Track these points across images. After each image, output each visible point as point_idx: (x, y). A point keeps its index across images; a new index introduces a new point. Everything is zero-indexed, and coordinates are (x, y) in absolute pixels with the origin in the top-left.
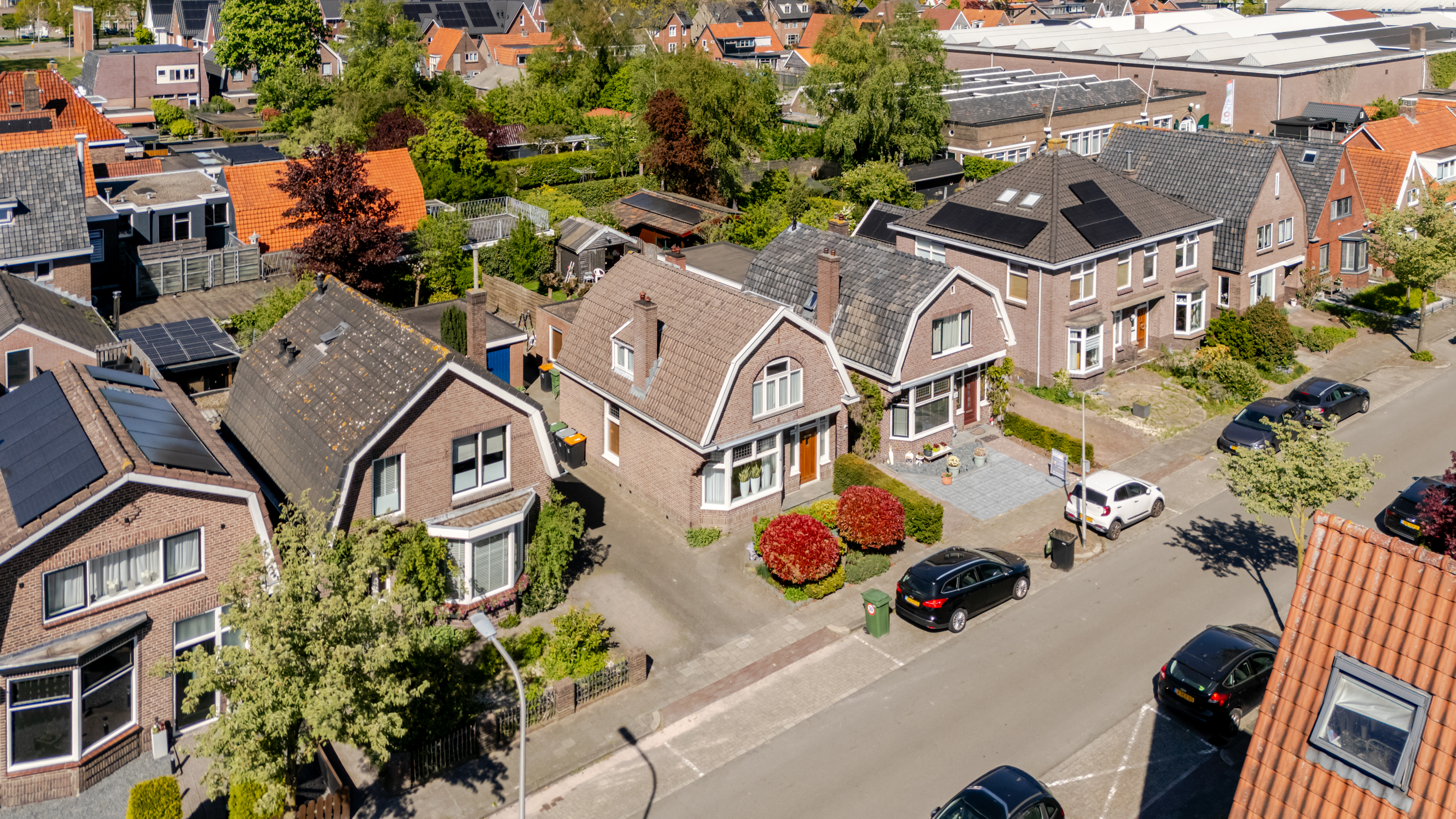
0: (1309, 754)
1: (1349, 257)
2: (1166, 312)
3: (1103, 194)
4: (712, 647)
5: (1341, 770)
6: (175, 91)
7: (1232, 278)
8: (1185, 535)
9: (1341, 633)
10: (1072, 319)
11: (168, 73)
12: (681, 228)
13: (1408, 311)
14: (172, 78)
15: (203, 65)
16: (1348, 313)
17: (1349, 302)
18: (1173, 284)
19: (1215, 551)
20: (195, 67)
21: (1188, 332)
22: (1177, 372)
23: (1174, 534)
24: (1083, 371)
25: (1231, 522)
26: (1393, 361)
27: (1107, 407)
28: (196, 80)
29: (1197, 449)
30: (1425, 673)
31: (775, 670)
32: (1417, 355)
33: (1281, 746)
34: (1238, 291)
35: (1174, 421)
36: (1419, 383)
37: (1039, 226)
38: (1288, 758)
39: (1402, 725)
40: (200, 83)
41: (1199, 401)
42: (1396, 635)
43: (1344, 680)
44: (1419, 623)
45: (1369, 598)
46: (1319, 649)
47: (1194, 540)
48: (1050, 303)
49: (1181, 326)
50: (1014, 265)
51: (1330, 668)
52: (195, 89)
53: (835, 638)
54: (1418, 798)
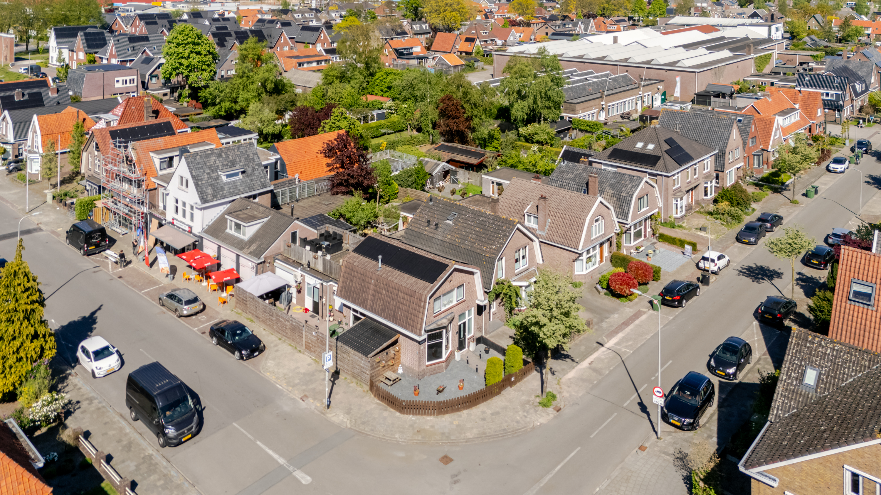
0: (848, 302)
1: (756, 162)
2: (701, 189)
3: (676, 143)
4: (607, 318)
5: (857, 304)
6: (124, 91)
7: (720, 174)
8: (741, 271)
9: (852, 274)
10: (674, 195)
11: (121, 82)
12: (474, 161)
13: (783, 184)
14: (123, 84)
15: (139, 76)
16: (762, 186)
17: (759, 181)
18: (703, 178)
19: (753, 276)
20: (135, 77)
21: (709, 197)
22: (711, 214)
23: (737, 272)
24: (679, 215)
25: (754, 266)
26: (785, 204)
27: (690, 229)
28: (135, 84)
29: (729, 242)
30: (874, 280)
31: (632, 323)
32: (793, 202)
33: (841, 302)
34: (723, 179)
35: (717, 232)
36: (796, 213)
37: (657, 158)
38: (843, 304)
39: (870, 292)
40: (137, 86)
41: (723, 225)
42: (866, 272)
43: (855, 284)
44: (871, 269)
45: (858, 265)
46: (847, 278)
47: (744, 273)
48: (667, 189)
49: (706, 195)
50: (650, 174)
51: (851, 282)
52: (135, 90)
53: (644, 313)
54: (876, 307)
